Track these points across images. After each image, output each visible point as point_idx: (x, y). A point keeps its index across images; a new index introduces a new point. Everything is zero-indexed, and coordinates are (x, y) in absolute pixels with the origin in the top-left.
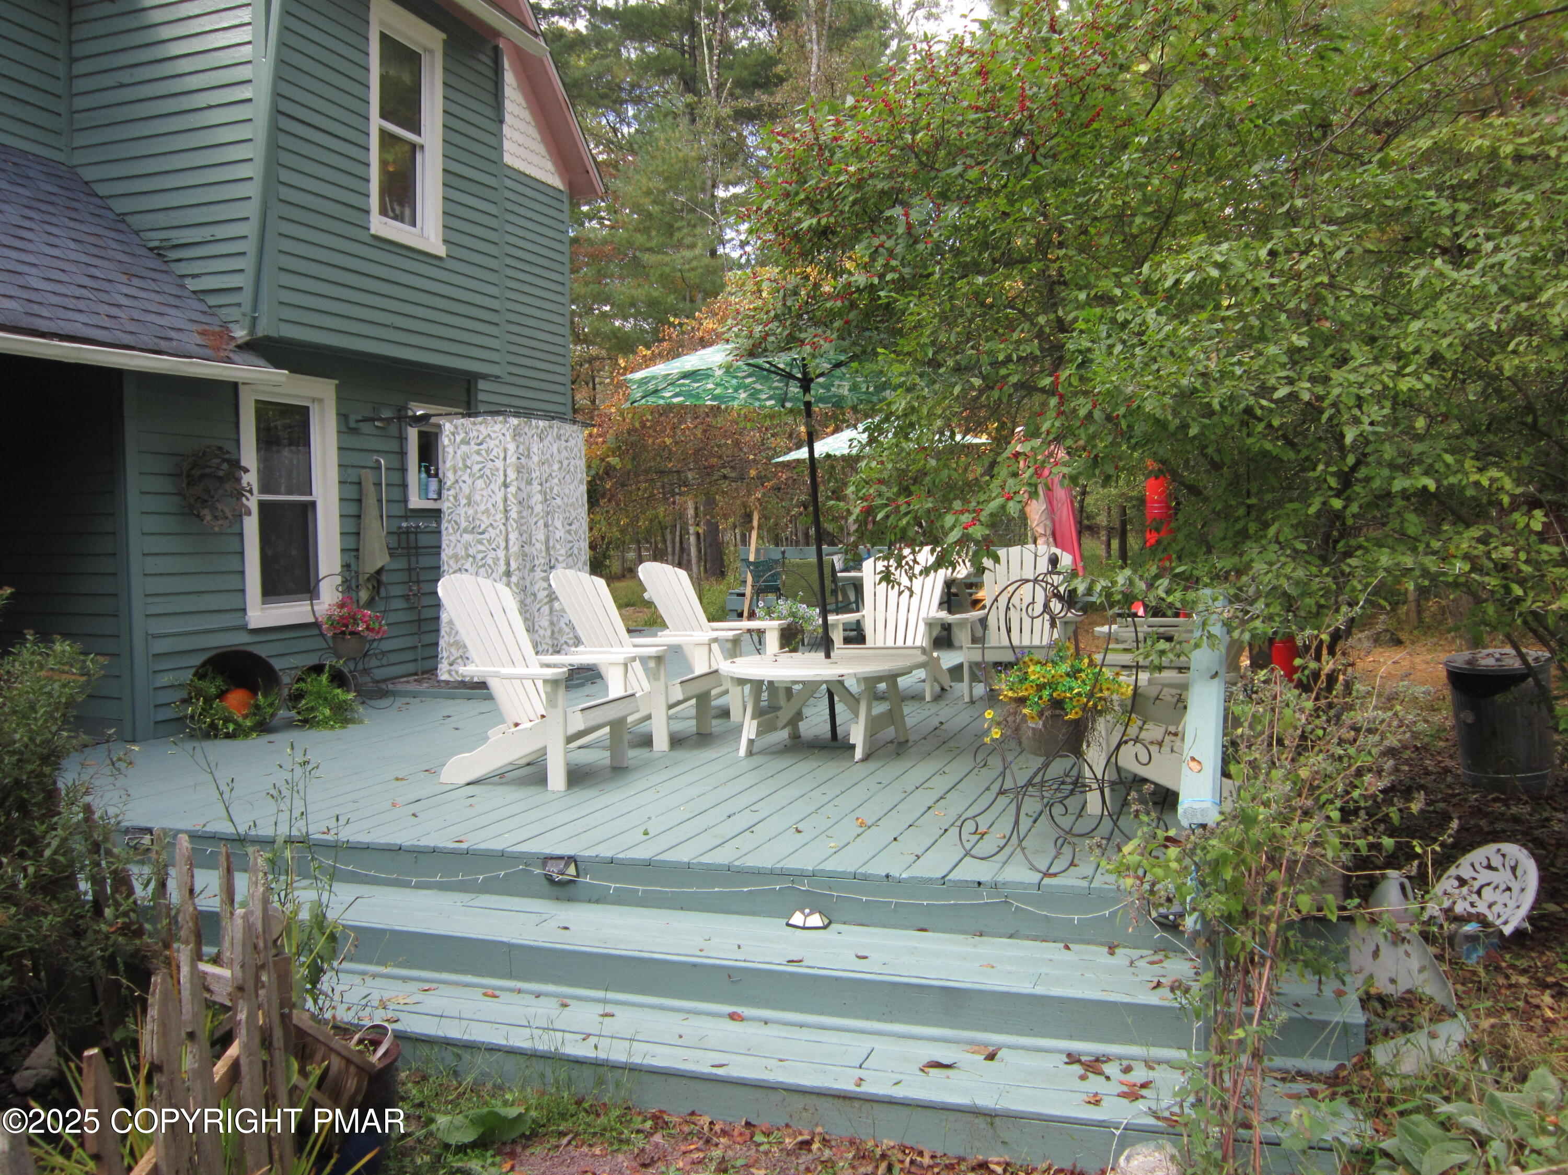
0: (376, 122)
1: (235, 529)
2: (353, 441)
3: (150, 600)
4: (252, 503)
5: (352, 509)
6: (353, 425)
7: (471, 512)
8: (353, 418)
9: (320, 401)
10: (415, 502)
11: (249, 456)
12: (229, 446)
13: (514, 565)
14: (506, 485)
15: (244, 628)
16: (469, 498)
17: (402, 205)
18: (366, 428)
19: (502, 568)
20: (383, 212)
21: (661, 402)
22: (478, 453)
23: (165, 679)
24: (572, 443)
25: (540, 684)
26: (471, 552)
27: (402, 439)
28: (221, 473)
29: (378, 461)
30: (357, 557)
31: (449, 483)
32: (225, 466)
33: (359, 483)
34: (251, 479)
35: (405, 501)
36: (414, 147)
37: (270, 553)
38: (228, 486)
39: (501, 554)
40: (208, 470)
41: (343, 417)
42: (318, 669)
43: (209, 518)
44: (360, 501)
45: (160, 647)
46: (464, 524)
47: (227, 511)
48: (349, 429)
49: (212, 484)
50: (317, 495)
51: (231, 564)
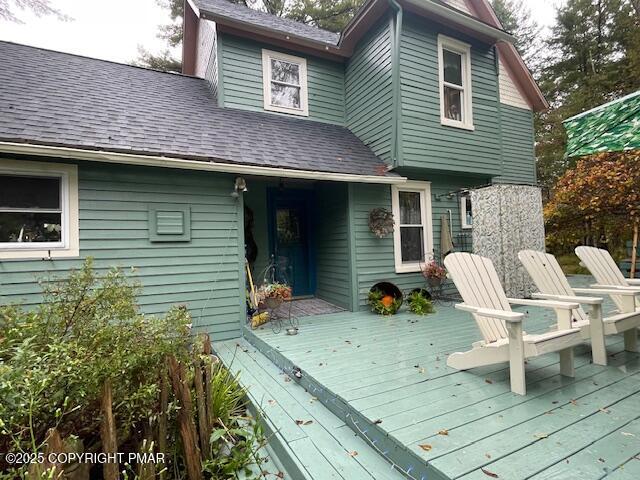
0: (442, 83)
1: (390, 237)
2: (438, 204)
3: (358, 262)
4: (397, 227)
5: (437, 229)
6: (438, 198)
7: (484, 227)
8: (438, 195)
9: (424, 190)
10: (465, 225)
11: (396, 210)
12: (388, 208)
14: (501, 215)
15: (394, 272)
16: (483, 221)
17: (456, 114)
18: (443, 199)
20: (447, 116)
21: (590, 152)
22: (487, 202)
23: (361, 291)
24: (534, 195)
25: (504, 322)
26: (485, 244)
27: (459, 203)
28: (384, 217)
29: (448, 211)
30: (439, 247)
32: (386, 215)
33: (441, 220)
34: (397, 219)
35: (461, 226)
36: (459, 91)
37: (404, 245)
38: (387, 222)
39: (499, 244)
40: (379, 217)
41: (434, 195)
42: (418, 290)
43: (379, 233)
44: (441, 226)
45: (361, 279)
46: (481, 232)
47: (387, 230)
48: (436, 200)
49: (381, 221)
50: (423, 224)
51: (389, 250)
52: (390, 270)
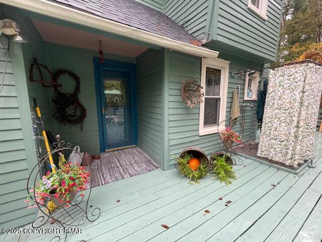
1: (198, 106)
2: (233, 80)
3: (170, 129)
4: (203, 99)
5: (230, 100)
6: (233, 75)
7: (280, 102)
8: (233, 73)
9: (225, 68)
10: (246, 98)
11: (203, 83)
12: (198, 80)
13: (301, 123)
15: (198, 135)
18: (236, 76)
19: (295, 124)
22: (289, 80)
23: (172, 153)
26: (278, 116)
27: (245, 80)
28: (195, 89)
29: (238, 87)
30: (230, 114)
31: (270, 92)
32: (196, 87)
33: (233, 93)
34: (203, 91)
35: (243, 98)
37: (207, 112)
38: (196, 93)
39: (295, 119)
40: (191, 88)
41: (230, 73)
43: (190, 103)
44: (232, 98)
45: (172, 143)
47: (195, 101)
48: (231, 77)
49: (191, 92)
50: (221, 96)
51: (196, 117)
52: (195, 133)
